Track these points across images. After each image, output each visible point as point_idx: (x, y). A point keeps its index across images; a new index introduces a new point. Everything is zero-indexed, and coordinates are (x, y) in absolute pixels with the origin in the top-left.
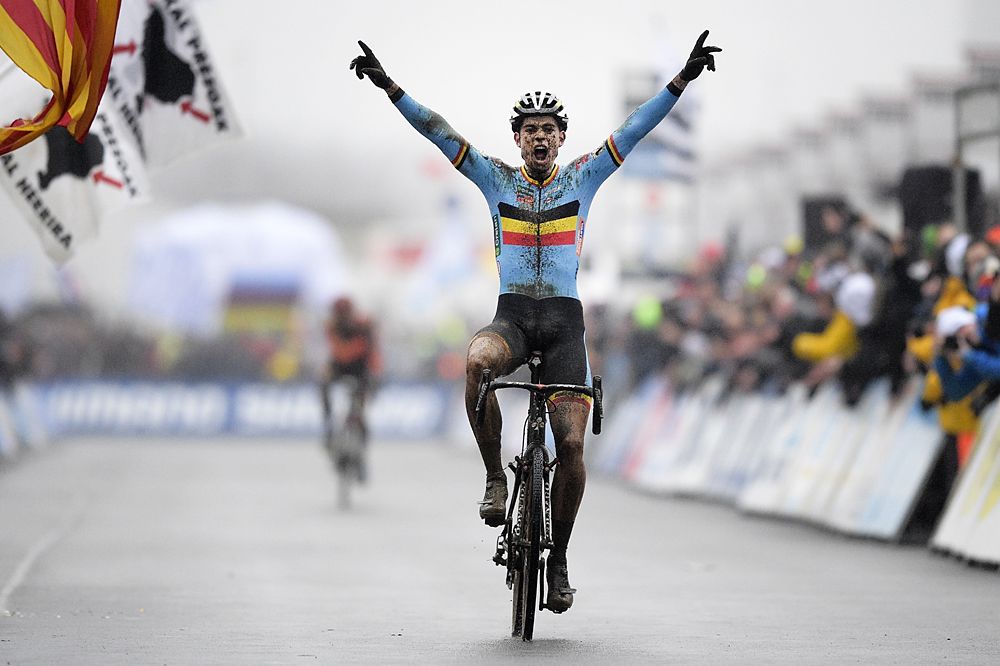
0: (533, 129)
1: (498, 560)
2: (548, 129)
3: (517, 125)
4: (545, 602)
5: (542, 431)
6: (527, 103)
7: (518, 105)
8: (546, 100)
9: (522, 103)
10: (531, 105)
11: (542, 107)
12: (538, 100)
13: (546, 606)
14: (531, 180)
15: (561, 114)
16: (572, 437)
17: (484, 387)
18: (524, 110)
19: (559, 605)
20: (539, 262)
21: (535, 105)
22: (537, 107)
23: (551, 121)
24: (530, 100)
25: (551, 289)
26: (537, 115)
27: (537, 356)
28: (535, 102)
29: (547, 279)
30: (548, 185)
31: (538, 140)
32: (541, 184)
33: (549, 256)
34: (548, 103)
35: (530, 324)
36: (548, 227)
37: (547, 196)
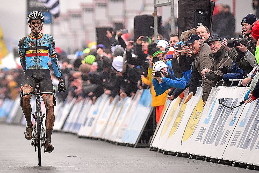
0: (35, 23)
1: (32, 144)
2: (38, 23)
5: (40, 106)
6: (32, 16)
12: (35, 15)
14: (33, 38)
15: (42, 18)
18: (32, 18)
20: (37, 60)
21: (35, 16)
22: (36, 17)
23: (39, 21)
25: (41, 67)
26: (36, 19)
27: (38, 85)
28: (34, 15)
29: (39, 65)
30: (39, 38)
31: (36, 26)
32: (37, 38)
33: (40, 59)
34: (39, 15)
35: (35, 76)
36: (39, 51)
37: (39, 42)
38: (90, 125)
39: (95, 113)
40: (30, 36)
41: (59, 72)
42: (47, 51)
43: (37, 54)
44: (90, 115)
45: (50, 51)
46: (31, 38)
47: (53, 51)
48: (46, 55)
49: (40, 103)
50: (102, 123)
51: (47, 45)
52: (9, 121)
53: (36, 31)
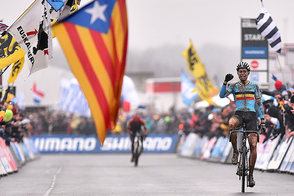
0: (241, 72)
1: (237, 174)
2: (245, 72)
3: (238, 70)
4: (248, 185)
5: (245, 142)
6: (240, 65)
7: (238, 65)
8: (244, 64)
9: (239, 65)
10: (241, 66)
11: (243, 66)
12: (242, 64)
13: (249, 186)
14: (242, 84)
16: (254, 144)
17: (231, 132)
19: (252, 185)
20: (245, 103)
22: (242, 66)
23: (246, 70)
24: (240, 64)
25: (249, 109)
26: (242, 68)
28: (242, 65)
29: (248, 107)
30: (247, 85)
31: (242, 75)
32: (244, 85)
33: (248, 102)
34: (245, 65)
35: (243, 117)
36: (247, 95)
37: (247, 88)
40: (239, 82)
41: (262, 114)
42: (253, 96)
43: (245, 98)
45: (255, 96)
46: (241, 84)
47: (258, 95)
48: (252, 99)
49: (246, 140)
51: (253, 90)
52: (223, 160)
53: (242, 78)
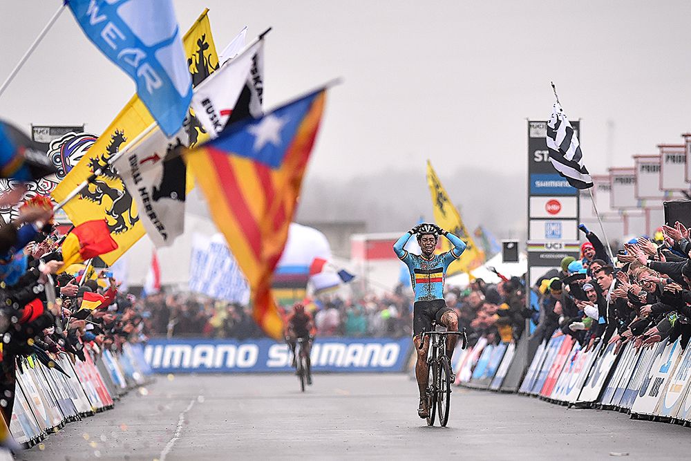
0: (426, 239)
2: (431, 240)
14: (425, 259)
18: (422, 232)
20: (430, 288)
23: (432, 237)
25: (434, 297)
28: (426, 229)
29: (432, 294)
31: (428, 244)
38: (654, 393)
39: (663, 369)
44: (655, 373)
50: (677, 388)
52: (496, 386)
53: (428, 250)
